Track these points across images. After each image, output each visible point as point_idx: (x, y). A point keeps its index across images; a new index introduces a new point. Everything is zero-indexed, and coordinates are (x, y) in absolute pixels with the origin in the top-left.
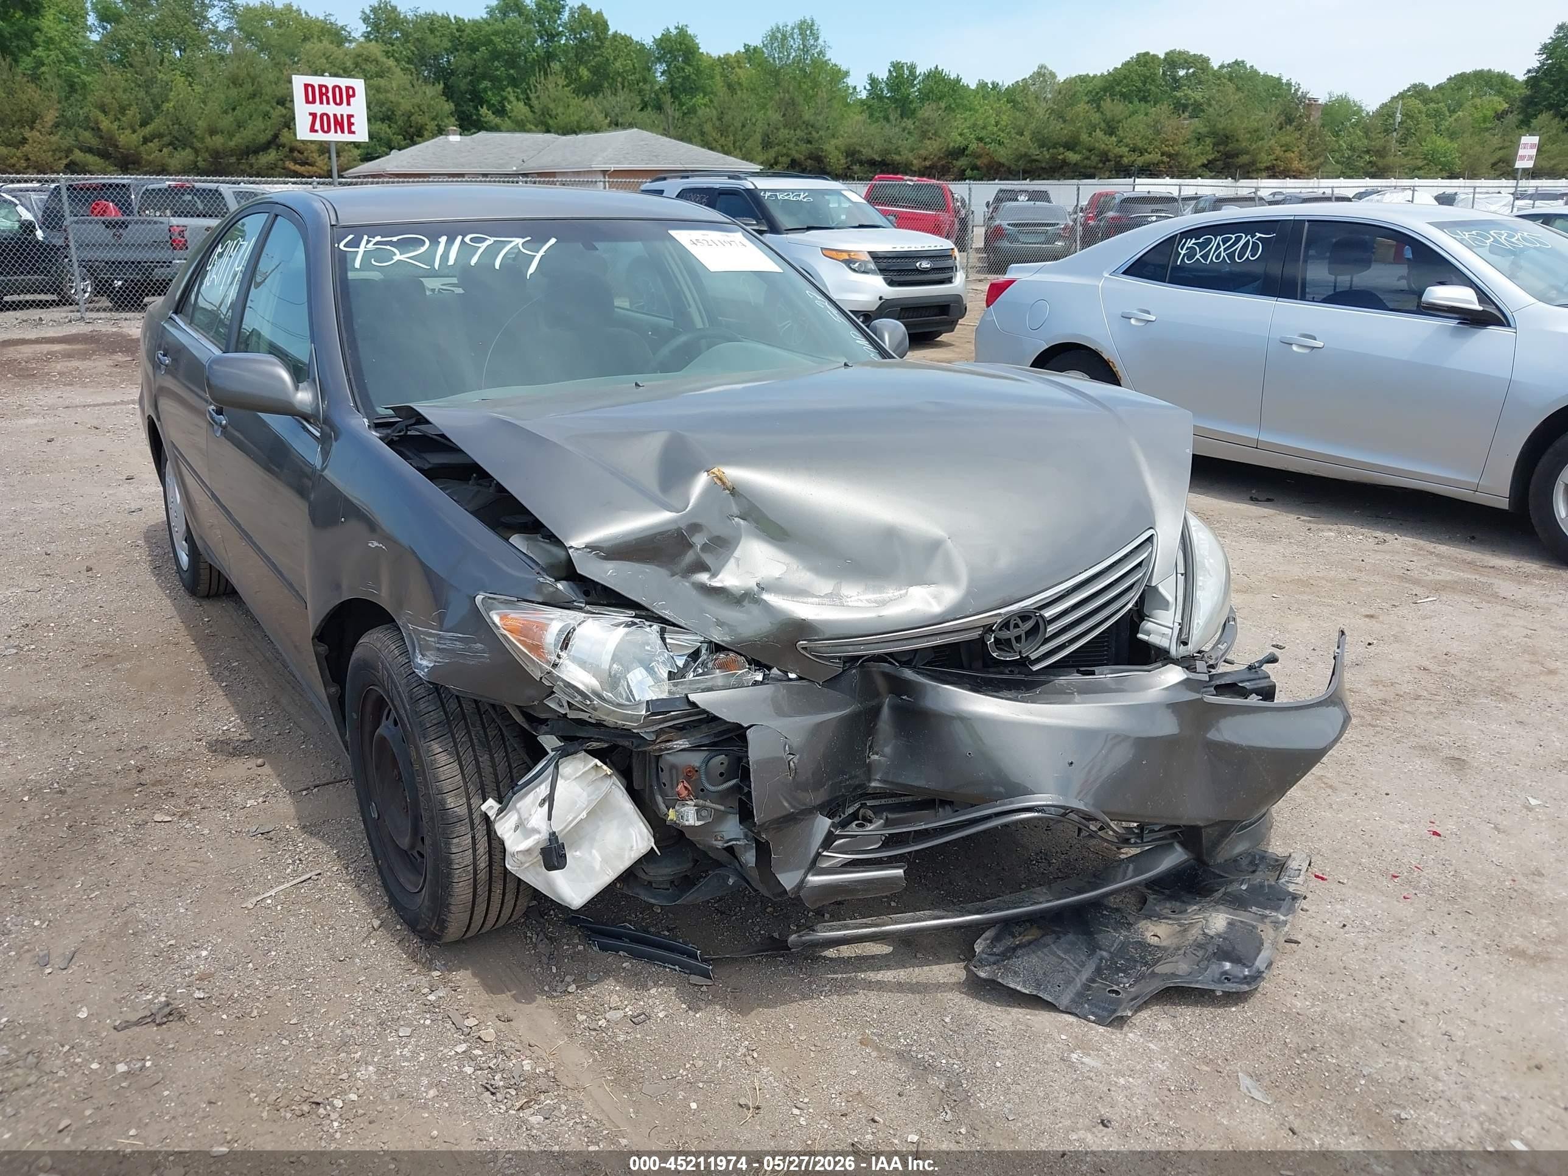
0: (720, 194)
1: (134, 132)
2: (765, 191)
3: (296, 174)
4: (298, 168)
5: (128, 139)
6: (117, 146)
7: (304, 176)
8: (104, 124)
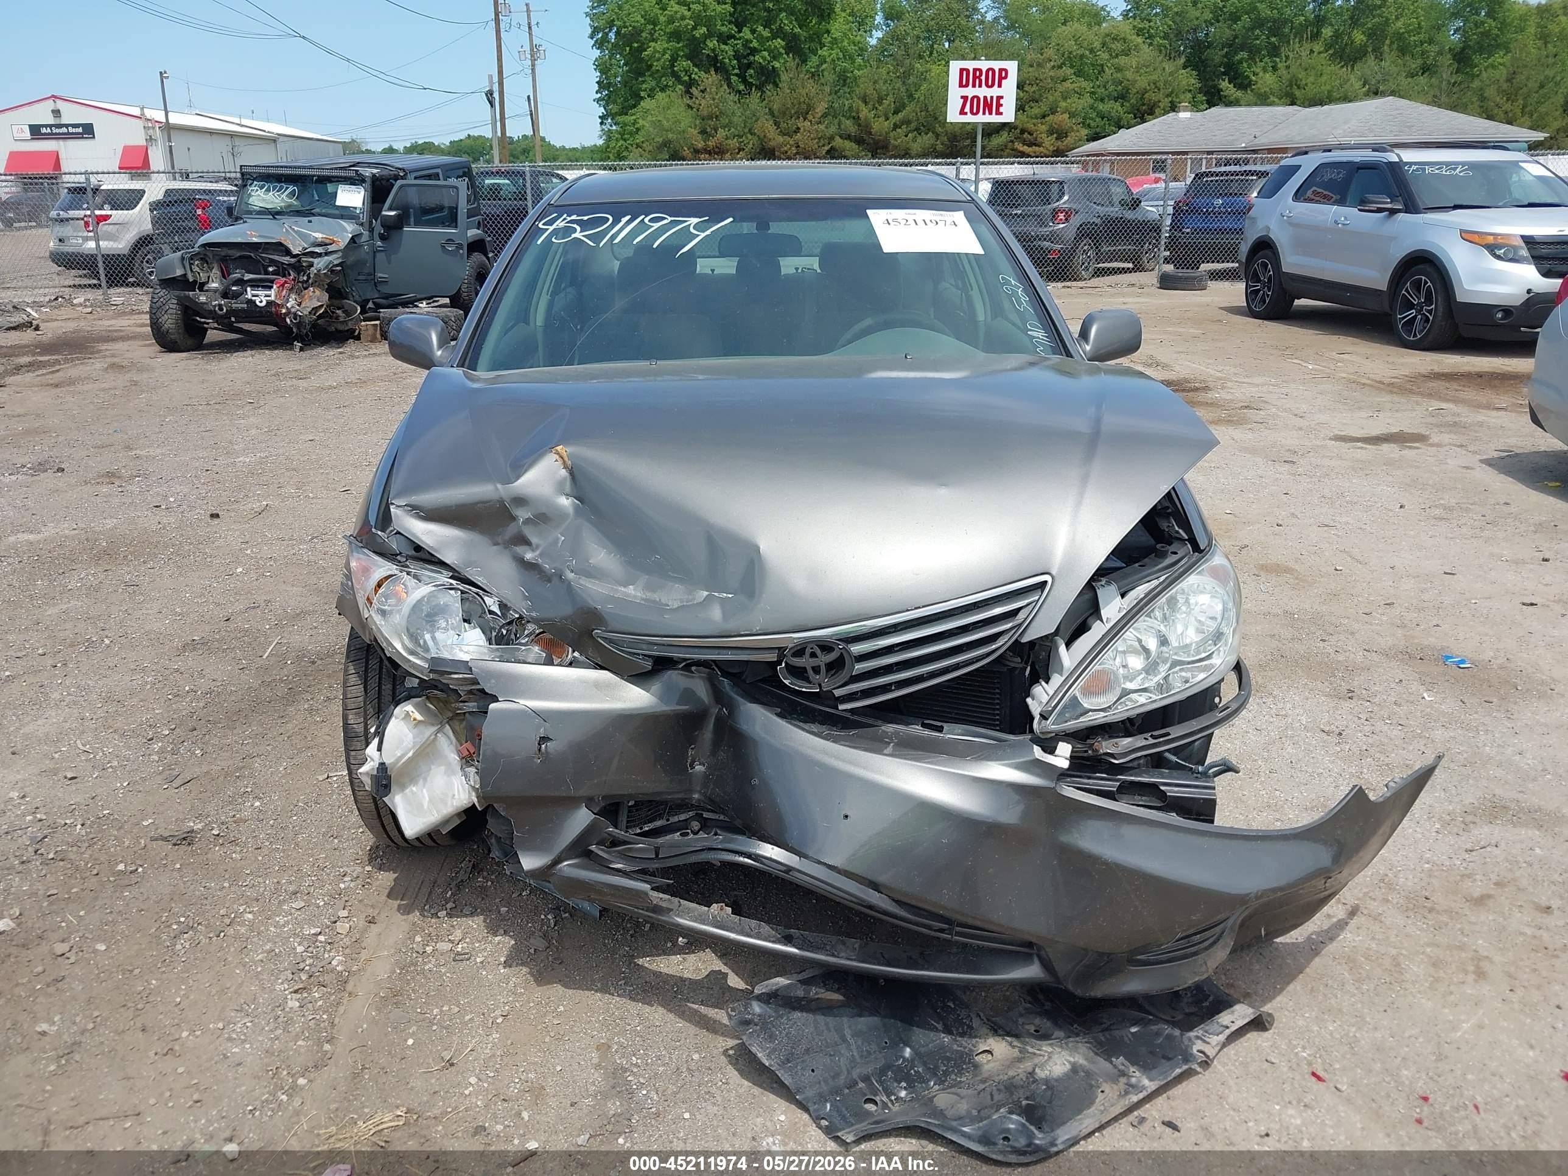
0: (1359, 168)
1: (887, 119)
2: (1411, 164)
3: (1023, 155)
4: (1025, 149)
5: (880, 126)
6: (871, 133)
7: (1029, 156)
8: (864, 113)
